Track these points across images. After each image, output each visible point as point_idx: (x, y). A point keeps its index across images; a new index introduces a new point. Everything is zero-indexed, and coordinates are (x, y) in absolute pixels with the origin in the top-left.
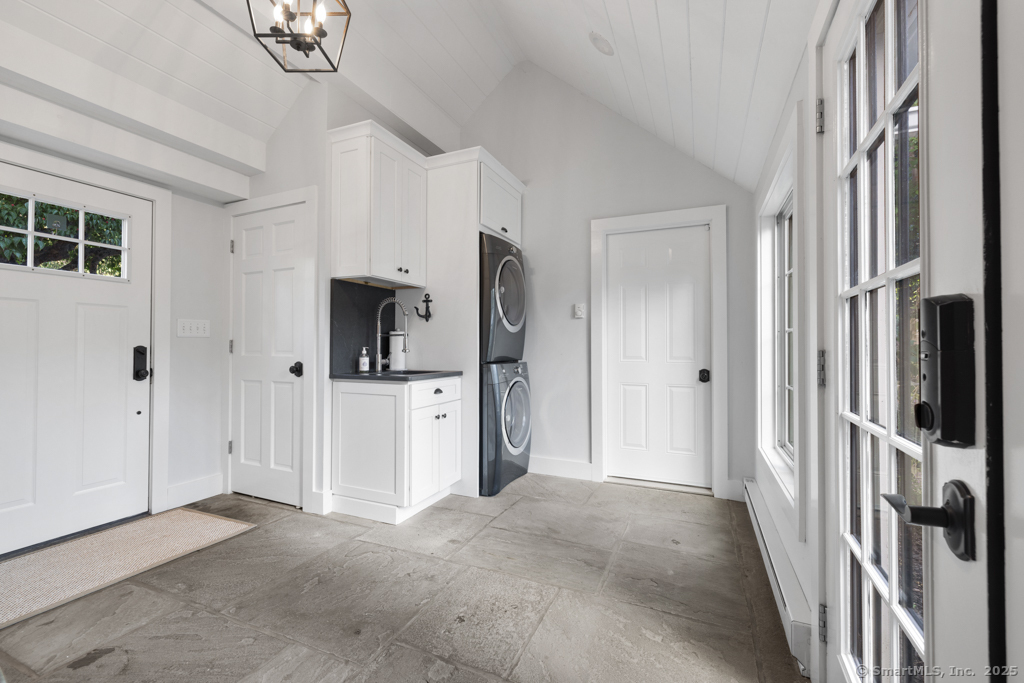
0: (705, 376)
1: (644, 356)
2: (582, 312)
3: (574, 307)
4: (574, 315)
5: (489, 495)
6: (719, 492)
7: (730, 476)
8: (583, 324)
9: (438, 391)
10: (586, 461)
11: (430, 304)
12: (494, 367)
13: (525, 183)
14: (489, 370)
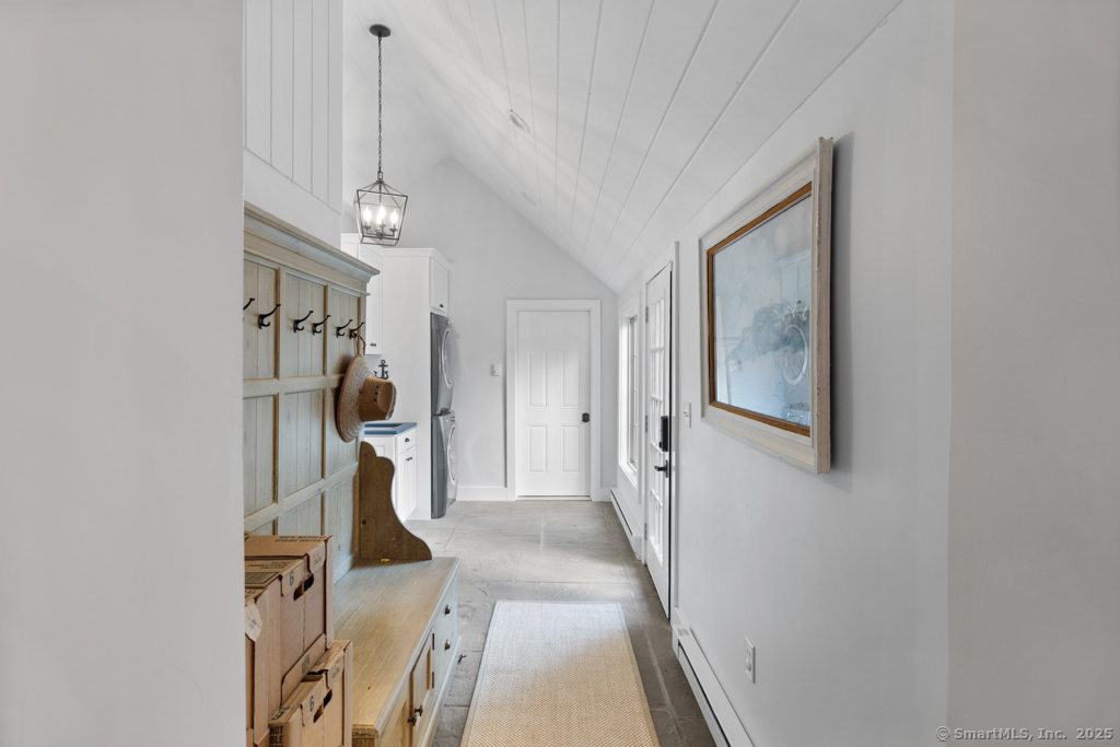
0: (586, 418)
1: (544, 403)
2: (499, 371)
3: (493, 367)
4: (493, 373)
5: (439, 517)
6: (594, 498)
7: (602, 485)
8: (499, 381)
9: (407, 440)
10: (502, 486)
11: (386, 369)
12: (441, 418)
13: (450, 261)
14: (438, 422)
